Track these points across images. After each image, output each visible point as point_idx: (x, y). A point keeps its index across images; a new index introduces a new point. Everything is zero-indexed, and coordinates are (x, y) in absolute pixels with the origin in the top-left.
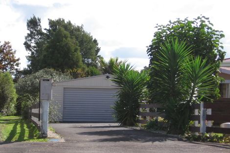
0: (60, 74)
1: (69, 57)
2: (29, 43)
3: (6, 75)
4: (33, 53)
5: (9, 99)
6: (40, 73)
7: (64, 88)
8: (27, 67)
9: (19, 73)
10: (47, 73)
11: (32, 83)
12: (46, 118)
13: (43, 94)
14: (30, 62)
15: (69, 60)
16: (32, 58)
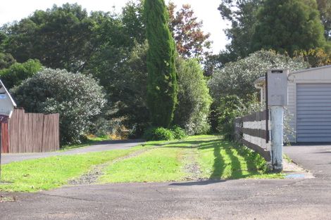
0: (287, 60)
1: (302, 28)
2: (227, 5)
3: (191, 65)
4: (234, 24)
5: (198, 105)
6: (252, 58)
7: (297, 84)
8: (225, 50)
9: (212, 59)
10: (263, 57)
11: (240, 77)
12: (279, 137)
13: (272, 96)
14: (231, 39)
15: (301, 33)
16: (234, 33)
